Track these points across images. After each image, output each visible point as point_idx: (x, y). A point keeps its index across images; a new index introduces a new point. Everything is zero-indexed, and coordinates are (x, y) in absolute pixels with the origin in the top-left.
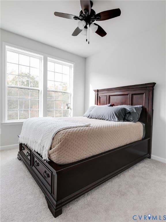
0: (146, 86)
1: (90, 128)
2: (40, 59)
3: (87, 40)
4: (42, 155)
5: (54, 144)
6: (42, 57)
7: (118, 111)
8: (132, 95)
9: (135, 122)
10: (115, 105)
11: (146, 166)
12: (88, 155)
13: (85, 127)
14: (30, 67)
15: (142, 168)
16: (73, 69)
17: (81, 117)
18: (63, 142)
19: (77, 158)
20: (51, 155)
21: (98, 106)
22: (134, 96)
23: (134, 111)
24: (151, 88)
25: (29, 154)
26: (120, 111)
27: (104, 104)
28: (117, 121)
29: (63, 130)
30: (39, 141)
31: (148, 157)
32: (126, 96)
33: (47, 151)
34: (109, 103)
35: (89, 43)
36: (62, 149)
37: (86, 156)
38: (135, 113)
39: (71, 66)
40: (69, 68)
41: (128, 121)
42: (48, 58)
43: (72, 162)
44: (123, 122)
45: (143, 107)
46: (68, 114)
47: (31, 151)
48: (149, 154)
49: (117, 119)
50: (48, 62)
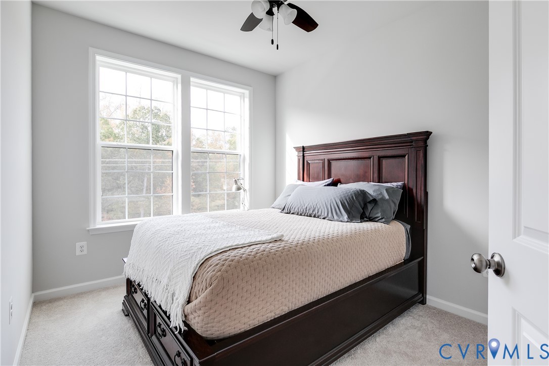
0: (409, 139)
1: (283, 244)
2: (173, 82)
3: (272, 41)
4: (170, 315)
5: (196, 289)
6: (179, 76)
7: (347, 198)
8: (380, 158)
9: (387, 222)
10: (342, 180)
11: (416, 324)
12: (277, 313)
13: (271, 245)
14: (151, 100)
15: (406, 329)
16: (247, 100)
17: (266, 210)
18: (217, 286)
19: (250, 322)
20: (191, 317)
21: (305, 183)
22: (385, 162)
23: (383, 196)
24: (421, 144)
25: (145, 305)
26: (352, 197)
27: (318, 179)
28: (347, 222)
29: (217, 255)
30: (165, 281)
31: (419, 301)
32: (367, 161)
33: (180, 306)
34: (329, 177)
35: (277, 49)
36: (213, 303)
37: (273, 314)
38: (387, 200)
39: (244, 93)
40: (238, 98)
41: (371, 219)
42: (192, 79)
43: (239, 331)
44: (361, 222)
45: (404, 187)
46: (240, 201)
47: (149, 300)
48: (421, 295)
49: (345, 217)
50: (191, 87)
